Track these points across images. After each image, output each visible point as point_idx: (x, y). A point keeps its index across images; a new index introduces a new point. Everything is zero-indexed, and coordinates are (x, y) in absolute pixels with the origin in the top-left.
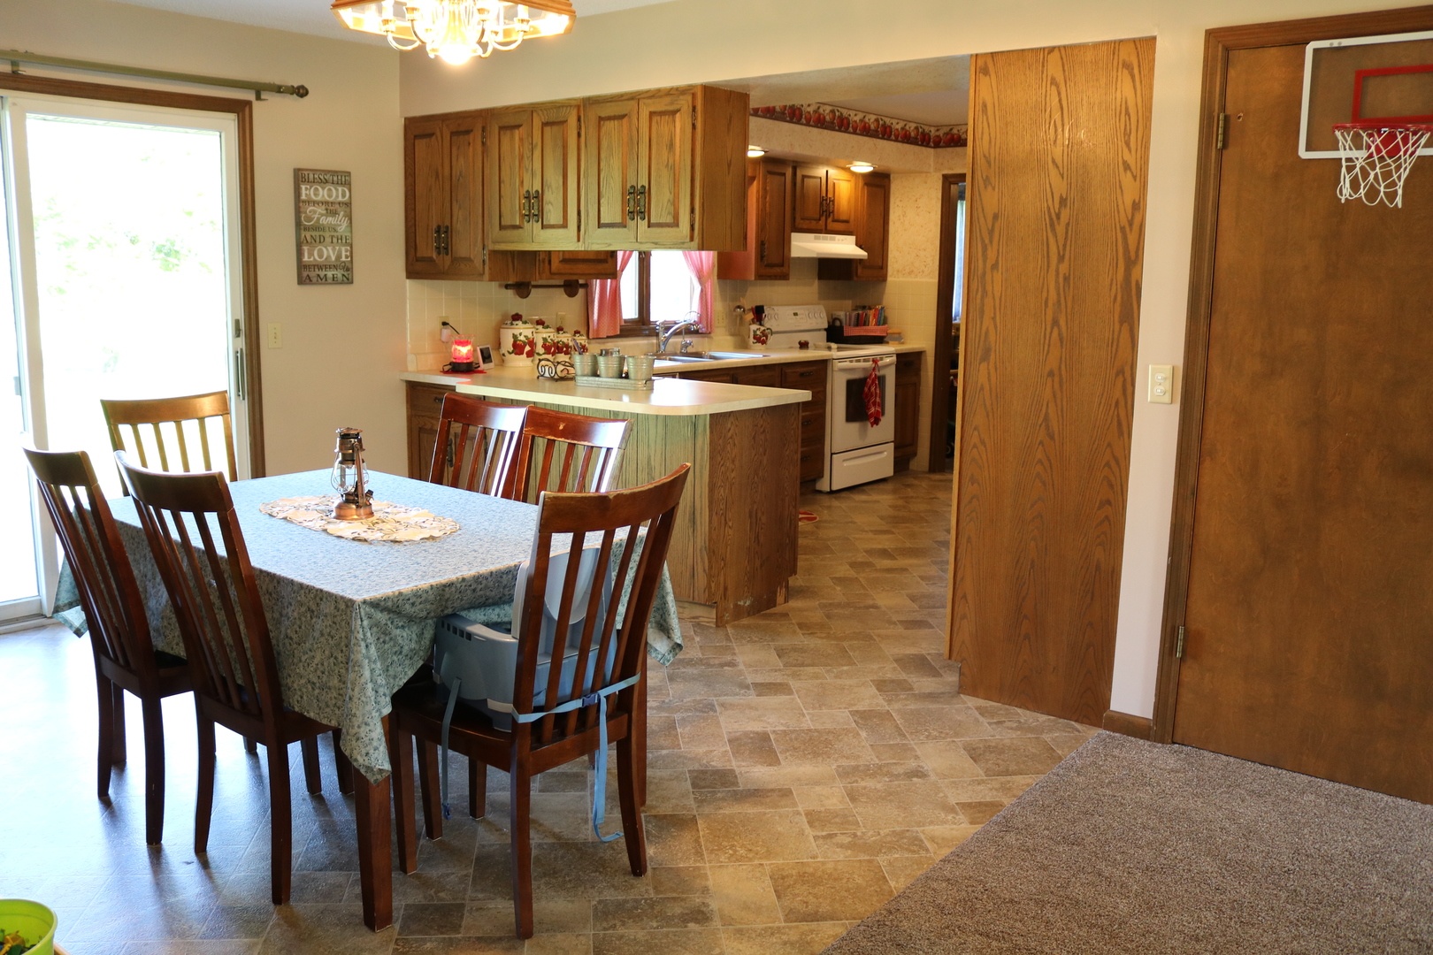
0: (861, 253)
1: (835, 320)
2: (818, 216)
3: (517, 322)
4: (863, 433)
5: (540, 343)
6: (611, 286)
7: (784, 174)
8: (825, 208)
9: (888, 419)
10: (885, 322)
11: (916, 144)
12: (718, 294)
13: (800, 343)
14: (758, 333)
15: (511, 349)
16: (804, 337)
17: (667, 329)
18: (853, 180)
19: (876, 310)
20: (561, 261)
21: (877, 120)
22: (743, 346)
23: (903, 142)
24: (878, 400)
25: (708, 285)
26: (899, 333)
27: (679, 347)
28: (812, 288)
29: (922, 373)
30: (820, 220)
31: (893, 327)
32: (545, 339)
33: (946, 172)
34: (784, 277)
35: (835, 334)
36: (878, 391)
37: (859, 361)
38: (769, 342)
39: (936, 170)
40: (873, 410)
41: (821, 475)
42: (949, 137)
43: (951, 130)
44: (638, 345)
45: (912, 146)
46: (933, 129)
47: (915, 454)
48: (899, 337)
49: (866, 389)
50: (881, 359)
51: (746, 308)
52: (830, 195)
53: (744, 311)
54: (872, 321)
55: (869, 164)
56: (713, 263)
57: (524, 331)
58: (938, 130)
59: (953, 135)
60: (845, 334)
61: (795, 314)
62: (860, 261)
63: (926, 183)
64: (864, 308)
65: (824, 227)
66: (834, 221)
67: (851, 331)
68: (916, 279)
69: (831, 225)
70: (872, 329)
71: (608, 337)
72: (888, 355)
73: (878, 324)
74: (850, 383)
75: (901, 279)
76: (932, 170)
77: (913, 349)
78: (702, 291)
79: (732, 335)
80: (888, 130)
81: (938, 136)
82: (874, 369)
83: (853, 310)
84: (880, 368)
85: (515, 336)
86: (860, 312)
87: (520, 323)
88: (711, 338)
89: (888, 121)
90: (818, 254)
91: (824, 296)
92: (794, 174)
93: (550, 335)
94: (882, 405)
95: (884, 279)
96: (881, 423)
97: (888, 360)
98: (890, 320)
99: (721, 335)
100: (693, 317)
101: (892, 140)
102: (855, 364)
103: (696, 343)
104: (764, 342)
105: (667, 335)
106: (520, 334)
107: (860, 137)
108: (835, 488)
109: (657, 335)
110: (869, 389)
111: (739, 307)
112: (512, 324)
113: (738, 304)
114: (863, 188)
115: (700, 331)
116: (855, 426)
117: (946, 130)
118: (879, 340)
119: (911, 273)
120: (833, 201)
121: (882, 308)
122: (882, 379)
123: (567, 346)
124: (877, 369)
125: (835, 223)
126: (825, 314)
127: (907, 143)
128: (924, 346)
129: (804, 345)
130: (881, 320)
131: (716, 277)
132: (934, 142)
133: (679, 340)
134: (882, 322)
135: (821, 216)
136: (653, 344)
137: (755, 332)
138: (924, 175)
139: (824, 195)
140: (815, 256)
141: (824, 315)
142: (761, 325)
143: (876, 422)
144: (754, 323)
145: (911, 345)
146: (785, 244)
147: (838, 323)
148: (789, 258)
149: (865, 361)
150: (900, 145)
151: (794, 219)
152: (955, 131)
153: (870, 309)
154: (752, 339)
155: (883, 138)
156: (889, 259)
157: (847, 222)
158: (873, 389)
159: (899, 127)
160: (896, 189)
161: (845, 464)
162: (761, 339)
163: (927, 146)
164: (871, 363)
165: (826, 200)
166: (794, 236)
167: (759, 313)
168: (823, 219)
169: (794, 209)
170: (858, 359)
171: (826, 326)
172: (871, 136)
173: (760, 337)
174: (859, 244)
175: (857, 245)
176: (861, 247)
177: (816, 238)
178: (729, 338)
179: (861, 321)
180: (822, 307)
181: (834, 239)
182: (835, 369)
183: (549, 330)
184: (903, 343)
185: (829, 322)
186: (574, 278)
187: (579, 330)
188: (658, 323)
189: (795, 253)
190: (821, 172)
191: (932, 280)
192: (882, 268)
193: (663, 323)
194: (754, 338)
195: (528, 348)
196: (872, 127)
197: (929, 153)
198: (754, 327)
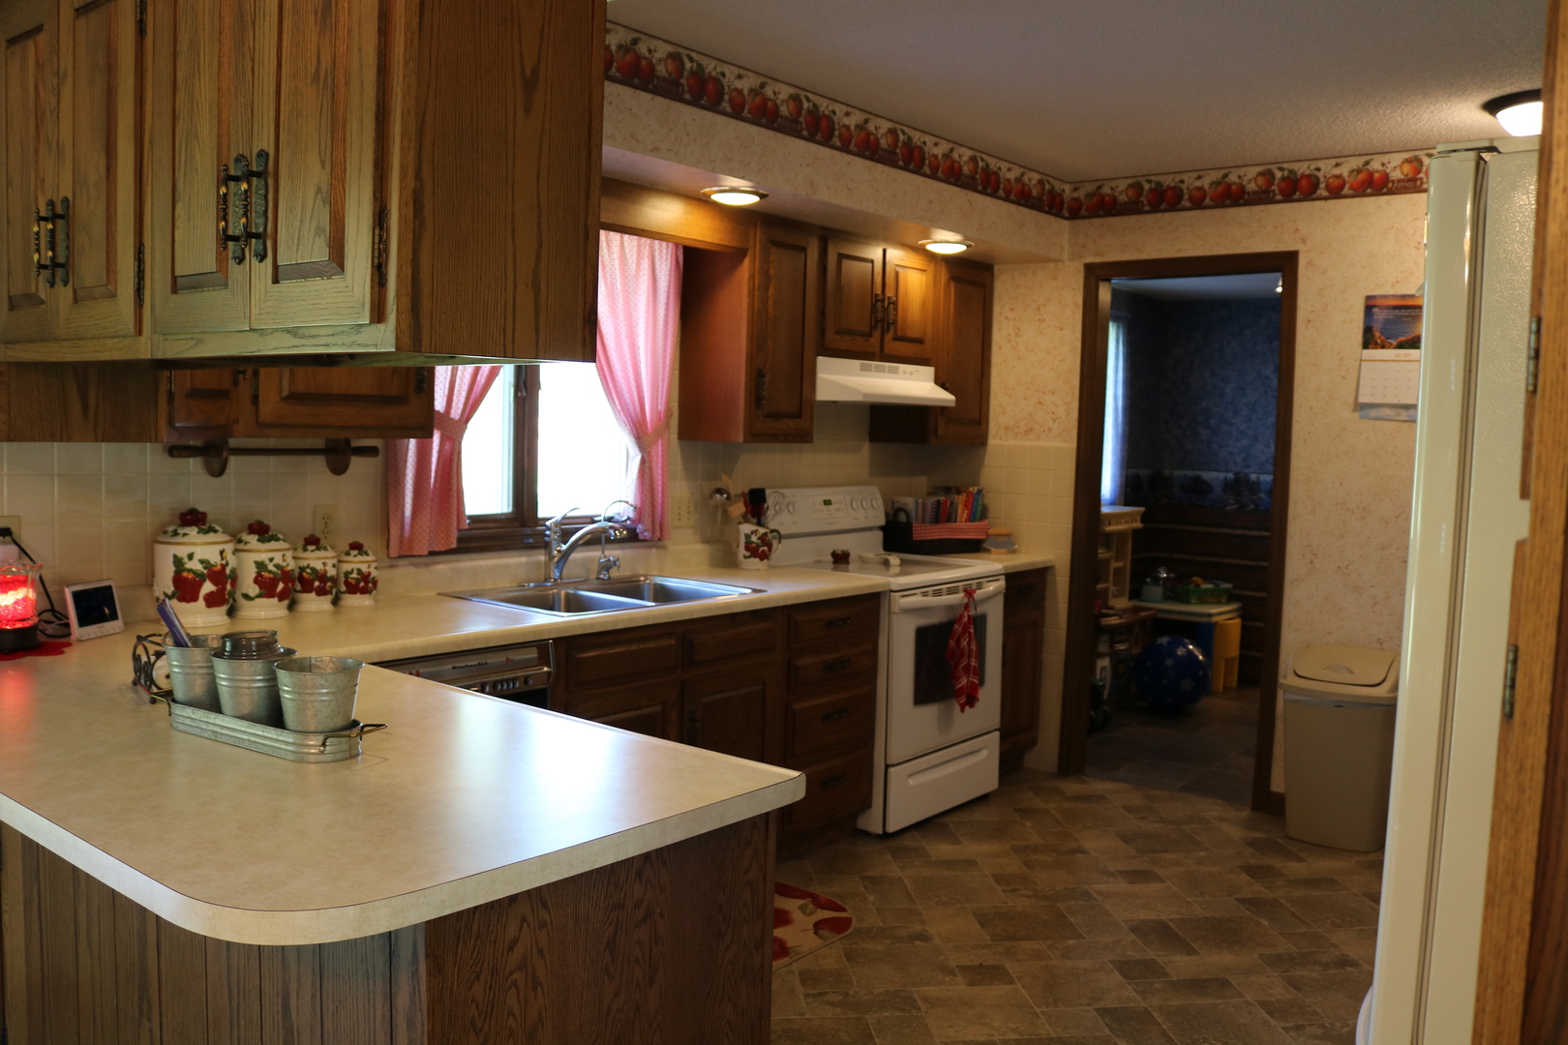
0: (944, 396)
1: (898, 510)
2: (867, 329)
3: (187, 530)
4: (945, 722)
5: (249, 573)
6: (440, 452)
7: (804, 250)
8: (880, 315)
9: (991, 693)
10: (984, 514)
11: (1040, 209)
12: (678, 466)
13: (834, 555)
14: (754, 539)
15: (170, 589)
16: (841, 543)
17: (565, 535)
18: (931, 269)
19: (970, 494)
20: (287, 399)
21: (973, 159)
22: (725, 563)
23: (1018, 203)
24: (973, 663)
25: (658, 450)
26: (1009, 535)
27: (595, 567)
28: (860, 456)
29: (1048, 605)
30: (870, 336)
31: (998, 524)
32: (260, 565)
33: (1090, 260)
34: (803, 437)
35: (898, 537)
36: (974, 648)
37: (938, 593)
38: (774, 556)
39: (1073, 257)
40: (964, 681)
41: (866, 804)
42: (1095, 199)
43: (1099, 188)
44: (507, 566)
45: (1034, 213)
46: (1067, 188)
47: (1033, 743)
48: (1007, 542)
49: (952, 643)
50: (980, 586)
51: (733, 493)
52: (889, 293)
53: (728, 498)
54: (962, 513)
55: (958, 237)
56: (668, 409)
57: (202, 550)
58: (1076, 189)
59: (1103, 197)
60: (916, 537)
61: (827, 503)
62: (941, 410)
63: (1055, 278)
64: (948, 490)
65: (877, 349)
66: (896, 338)
67: (924, 532)
68: (1037, 443)
69: (892, 346)
70: (962, 528)
71: (432, 553)
72: (992, 577)
73: (971, 518)
74: (922, 634)
75: (1012, 442)
76: (1065, 257)
77: (1033, 564)
78: (643, 462)
79: (706, 541)
80: (993, 178)
81: (1076, 200)
82: (967, 607)
83: (930, 494)
84: (976, 604)
85: (178, 562)
86: (942, 498)
87: (193, 531)
88: (664, 547)
89: (993, 163)
90: (865, 395)
91: (880, 469)
92: (823, 252)
93: (275, 555)
94: (980, 673)
95: (981, 441)
96: (978, 705)
97: (991, 587)
98: (991, 513)
99: (686, 543)
100: (624, 511)
101: (999, 198)
102: (931, 600)
103: (626, 560)
104: (764, 556)
105: (564, 547)
106: (191, 557)
107: (943, 186)
108: (892, 828)
109: (546, 546)
110: (958, 643)
111: (720, 491)
112: (175, 533)
113: (719, 485)
114: (947, 286)
115: (641, 537)
116: (931, 711)
117: (1090, 188)
118: (973, 547)
119: (1029, 431)
120: (895, 304)
121: (980, 491)
122: (980, 622)
123: (322, 577)
124: (972, 605)
125: (898, 343)
126: (880, 501)
127: (1025, 206)
128: (1051, 557)
129: (840, 559)
130: (979, 512)
131: (674, 436)
132: (1070, 210)
133: (594, 554)
134: (979, 514)
135: (873, 328)
136: (538, 563)
137: (747, 537)
138: (1052, 265)
139: (879, 292)
140: (859, 398)
141: (879, 503)
142: (759, 524)
143: (971, 700)
144: (746, 520)
145: (1027, 557)
146: (805, 377)
147: (902, 517)
148: (813, 402)
149: (951, 591)
150: (1013, 207)
151: (822, 332)
152: (1106, 190)
153: (959, 492)
154: (742, 551)
155: (983, 192)
156: (992, 408)
157: (919, 341)
158: (964, 643)
159: (1011, 176)
160: (1004, 289)
161: (911, 782)
162: (760, 550)
163: (1059, 215)
164: (961, 595)
165: (883, 301)
166: (823, 363)
167: (756, 503)
168: (877, 334)
169: (822, 313)
170: (936, 589)
171: (882, 522)
172: (963, 186)
173: (758, 546)
174: (940, 381)
175: (937, 382)
176: (943, 386)
177: (863, 368)
178: (700, 547)
179: (943, 514)
180: (875, 489)
181: (895, 371)
182: (895, 609)
183: (273, 545)
184: (1014, 552)
185: (887, 515)
186: (344, 435)
187: (361, 540)
188: (548, 523)
189: (822, 394)
190: (875, 253)
191: (1066, 443)
192: (979, 423)
193: (558, 524)
194: (747, 548)
195: (208, 587)
196: (966, 170)
197: (1060, 228)
198: (746, 528)
